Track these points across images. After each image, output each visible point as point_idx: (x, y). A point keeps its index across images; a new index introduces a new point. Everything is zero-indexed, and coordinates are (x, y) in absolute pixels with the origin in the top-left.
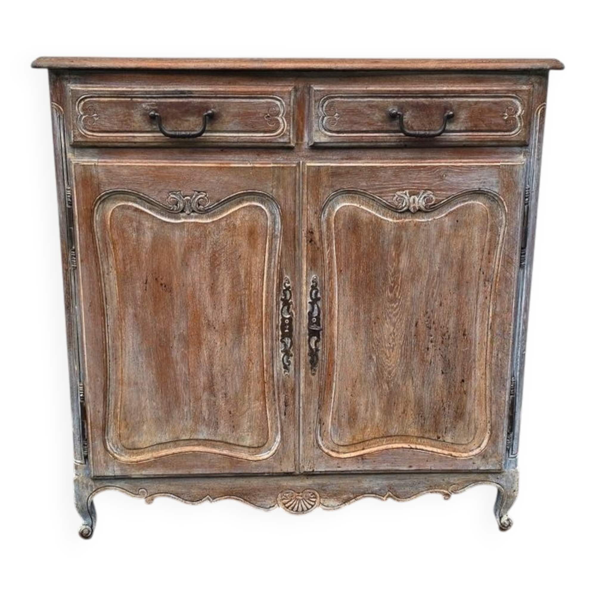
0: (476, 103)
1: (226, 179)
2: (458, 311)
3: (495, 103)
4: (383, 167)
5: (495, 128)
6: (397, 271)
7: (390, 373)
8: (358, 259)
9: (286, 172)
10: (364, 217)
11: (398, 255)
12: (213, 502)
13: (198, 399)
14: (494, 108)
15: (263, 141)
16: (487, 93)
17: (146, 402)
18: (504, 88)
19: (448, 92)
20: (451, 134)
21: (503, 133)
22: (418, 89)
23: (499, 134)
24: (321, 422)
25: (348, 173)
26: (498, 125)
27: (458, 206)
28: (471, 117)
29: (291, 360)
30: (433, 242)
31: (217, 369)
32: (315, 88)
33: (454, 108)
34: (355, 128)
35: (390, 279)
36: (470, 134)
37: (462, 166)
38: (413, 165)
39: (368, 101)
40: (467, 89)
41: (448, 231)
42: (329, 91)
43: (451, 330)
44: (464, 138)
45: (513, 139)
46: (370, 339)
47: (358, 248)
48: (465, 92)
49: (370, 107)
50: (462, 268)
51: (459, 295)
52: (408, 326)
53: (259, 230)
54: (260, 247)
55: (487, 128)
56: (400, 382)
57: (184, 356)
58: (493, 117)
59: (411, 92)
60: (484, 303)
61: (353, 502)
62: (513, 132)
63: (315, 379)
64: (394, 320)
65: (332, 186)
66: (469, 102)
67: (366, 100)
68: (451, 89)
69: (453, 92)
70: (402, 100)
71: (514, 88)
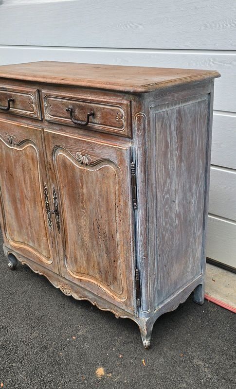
0: (104, 108)
1: (20, 131)
2: (109, 223)
3: (112, 110)
4: (70, 137)
5: (113, 125)
6: (83, 194)
7: (86, 244)
8: (68, 183)
9: (38, 132)
10: (68, 162)
11: (82, 186)
12: (40, 274)
13: (27, 228)
14: (112, 112)
15: (30, 115)
16: (107, 103)
17: (14, 223)
18: (116, 101)
19: (91, 100)
20: (96, 125)
21: (118, 129)
22: (79, 97)
23: (116, 128)
24: (65, 256)
25: (58, 137)
26: (114, 123)
27: (103, 166)
28: (102, 116)
29: (51, 223)
30: (95, 183)
31: (31, 218)
32: (43, 92)
33: (95, 110)
34: (58, 114)
35: (81, 197)
36: (104, 126)
37: (100, 144)
38: (81, 139)
39: (62, 101)
40: (99, 99)
41: (100, 179)
42: (47, 94)
43: (107, 232)
44: (100, 128)
45: (122, 133)
46: (78, 225)
47: (68, 177)
48: (98, 101)
49: (63, 104)
50: (107, 201)
51: (108, 215)
52: (90, 224)
53: (34, 158)
54: (36, 166)
55: (110, 125)
56: (90, 250)
57: (21, 208)
58: (112, 118)
59: (77, 98)
60: (120, 223)
61: (83, 299)
62: (122, 129)
63: (60, 235)
64: (85, 218)
65: (54, 143)
66: (100, 107)
67: (61, 100)
68: (92, 98)
69: (93, 100)
70: (74, 102)
71: (120, 102)
